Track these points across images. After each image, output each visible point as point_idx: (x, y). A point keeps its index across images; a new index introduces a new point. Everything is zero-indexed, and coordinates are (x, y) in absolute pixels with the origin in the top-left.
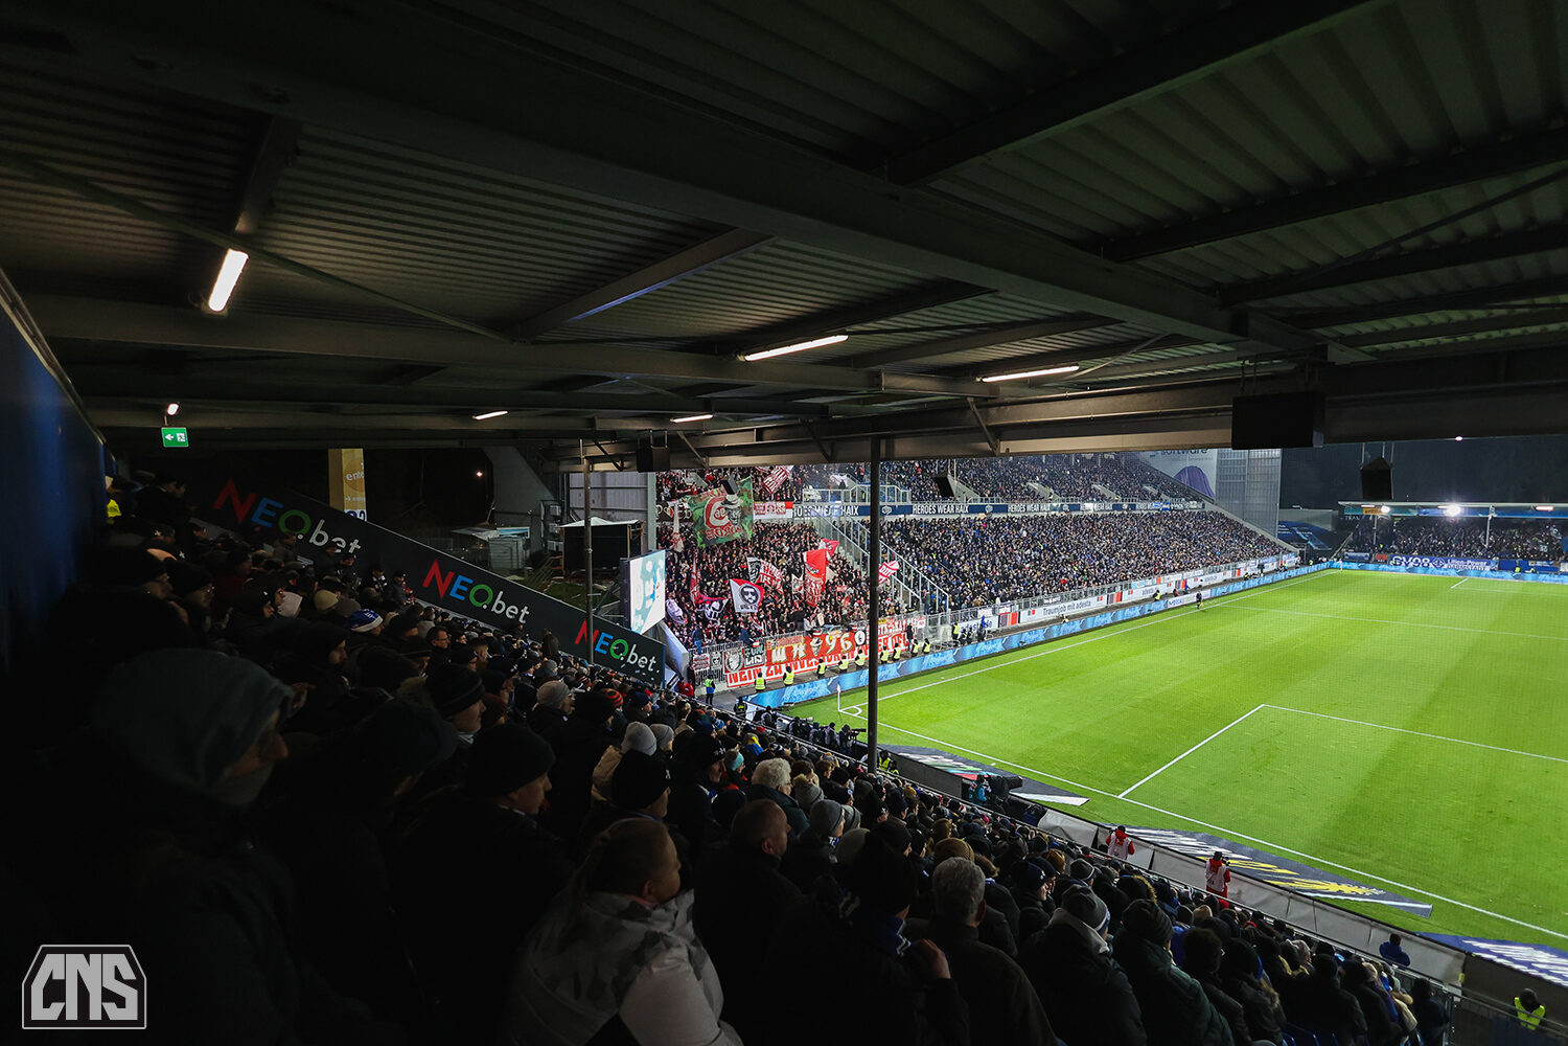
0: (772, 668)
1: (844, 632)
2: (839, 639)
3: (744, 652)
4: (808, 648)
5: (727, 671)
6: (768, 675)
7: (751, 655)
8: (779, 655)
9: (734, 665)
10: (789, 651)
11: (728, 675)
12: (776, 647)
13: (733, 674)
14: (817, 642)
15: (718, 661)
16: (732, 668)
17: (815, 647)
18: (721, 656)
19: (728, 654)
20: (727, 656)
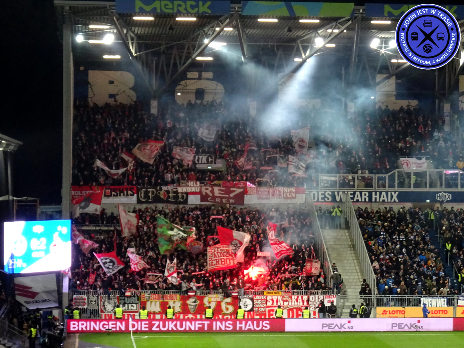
3: (119, 300)
4: (184, 305)
7: (125, 303)
8: (153, 307)
9: (109, 308)
10: (164, 305)
11: (103, 314)
12: (150, 300)
13: (108, 315)
14: (195, 302)
15: (95, 303)
16: (107, 310)
17: (192, 305)
18: (98, 299)
19: (104, 298)
20: (102, 300)
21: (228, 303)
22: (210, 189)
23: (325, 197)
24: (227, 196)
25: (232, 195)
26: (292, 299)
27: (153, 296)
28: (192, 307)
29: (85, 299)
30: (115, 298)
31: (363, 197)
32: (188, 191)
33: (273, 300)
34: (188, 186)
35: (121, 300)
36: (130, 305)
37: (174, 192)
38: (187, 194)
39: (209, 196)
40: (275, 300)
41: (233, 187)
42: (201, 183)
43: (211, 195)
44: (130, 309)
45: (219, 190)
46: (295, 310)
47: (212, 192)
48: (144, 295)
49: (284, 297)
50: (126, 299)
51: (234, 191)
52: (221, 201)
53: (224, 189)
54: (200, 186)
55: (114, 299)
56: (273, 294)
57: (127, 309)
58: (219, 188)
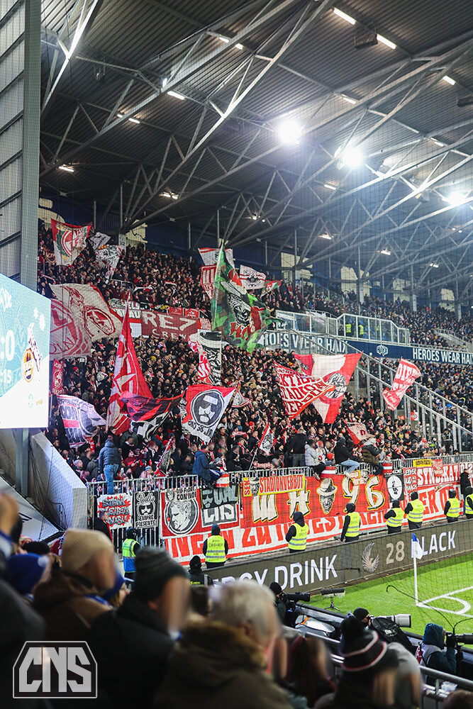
0: (253, 532)
1: (370, 475)
2: (362, 488)
3: (201, 497)
4: (313, 498)
5: (166, 533)
6: (245, 544)
7: (213, 505)
8: (264, 508)
9: (181, 520)
10: (282, 501)
11: (169, 539)
12: (259, 493)
13: (179, 539)
14: (329, 490)
15: (149, 511)
16: (176, 527)
17: (325, 497)
18: (156, 502)
19: (171, 497)
20: (167, 502)
21: (374, 487)
22: (154, 316)
24: (177, 329)
25: (182, 328)
26: (443, 472)
27: (263, 483)
28: (326, 501)
29: (127, 504)
33: (423, 475)
35: (204, 497)
36: (222, 508)
40: (426, 475)
41: (182, 316)
42: (142, 306)
44: (223, 518)
45: (166, 319)
47: (157, 320)
48: (247, 483)
49: (436, 469)
50: (216, 493)
51: (185, 323)
52: (169, 334)
53: (171, 318)
54: (140, 310)
56: (424, 465)
57: (217, 519)
58: (166, 316)
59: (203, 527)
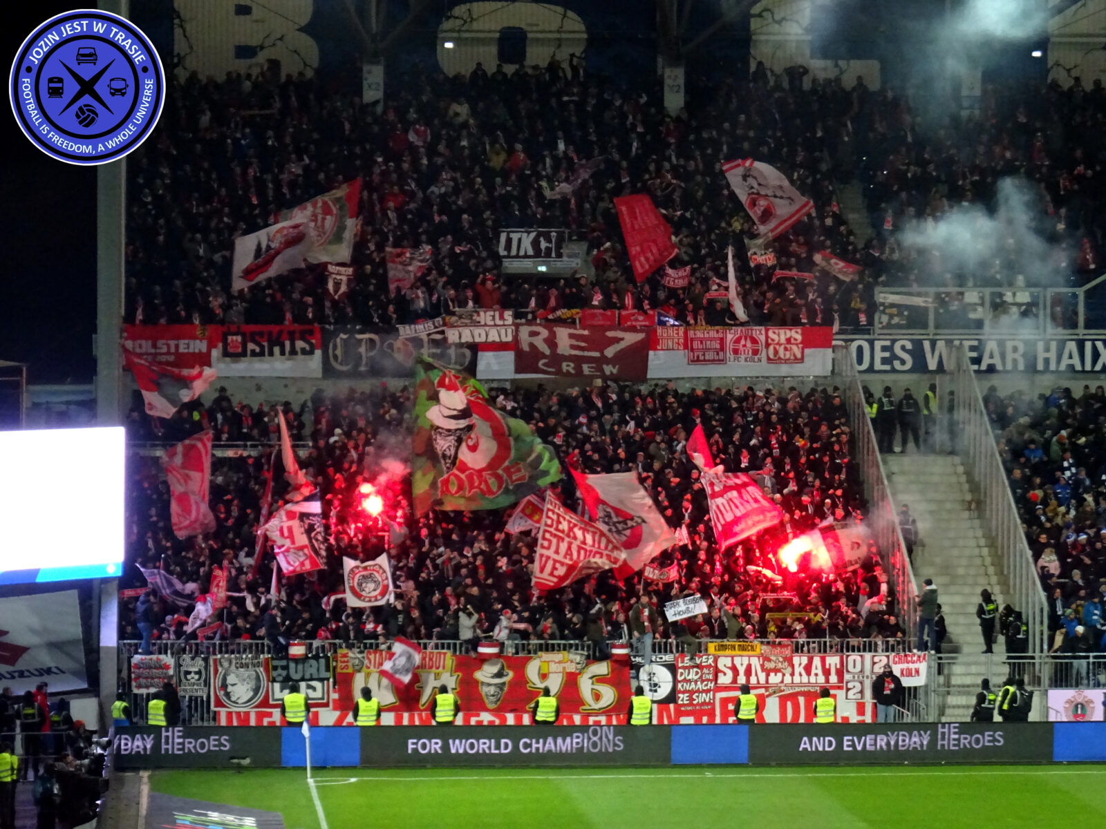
3: (270, 668)
4: (467, 685)
9: (241, 692)
11: (223, 711)
12: (365, 670)
13: (238, 714)
14: (499, 675)
15: (197, 677)
16: (233, 699)
17: (489, 685)
18: (206, 668)
19: (226, 664)
20: (220, 669)
21: (600, 679)
22: (545, 333)
23: (895, 357)
24: (597, 354)
25: (610, 352)
26: (793, 666)
27: (372, 657)
28: (492, 690)
29: (167, 667)
30: (258, 665)
31: (1010, 356)
32: (477, 340)
33: (734, 669)
34: (477, 324)
35: (275, 668)
37: (435, 343)
38: (475, 348)
39: (544, 356)
40: (742, 670)
41: (613, 328)
42: (517, 316)
43: (548, 352)
45: (571, 336)
46: (801, 700)
47: (551, 342)
48: (345, 656)
49: (769, 660)
50: (292, 665)
51: (618, 340)
53: (586, 332)
54: (513, 324)
55: (254, 665)
56: (737, 652)
58: (572, 331)
59: (271, 702)
